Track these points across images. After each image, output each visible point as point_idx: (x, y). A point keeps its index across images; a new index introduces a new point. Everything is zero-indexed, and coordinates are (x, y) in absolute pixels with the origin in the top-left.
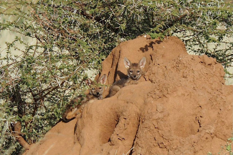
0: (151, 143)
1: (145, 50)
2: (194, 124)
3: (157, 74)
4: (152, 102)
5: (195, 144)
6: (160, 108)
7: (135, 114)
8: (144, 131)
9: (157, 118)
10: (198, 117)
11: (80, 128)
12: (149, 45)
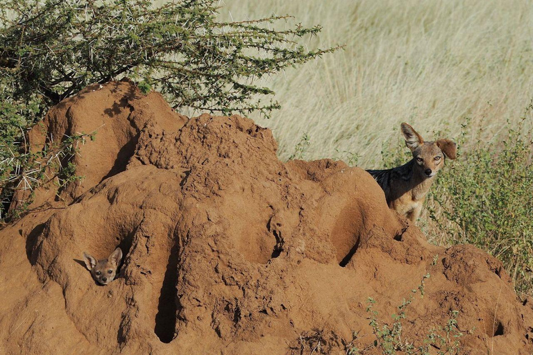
0: (211, 277)
1: (113, 113)
2: (266, 238)
3: (165, 153)
4: (198, 205)
5: (284, 274)
6: (214, 215)
7: (163, 228)
8: (197, 259)
9: (213, 233)
10: (274, 225)
11: (48, 255)
12: (119, 103)
